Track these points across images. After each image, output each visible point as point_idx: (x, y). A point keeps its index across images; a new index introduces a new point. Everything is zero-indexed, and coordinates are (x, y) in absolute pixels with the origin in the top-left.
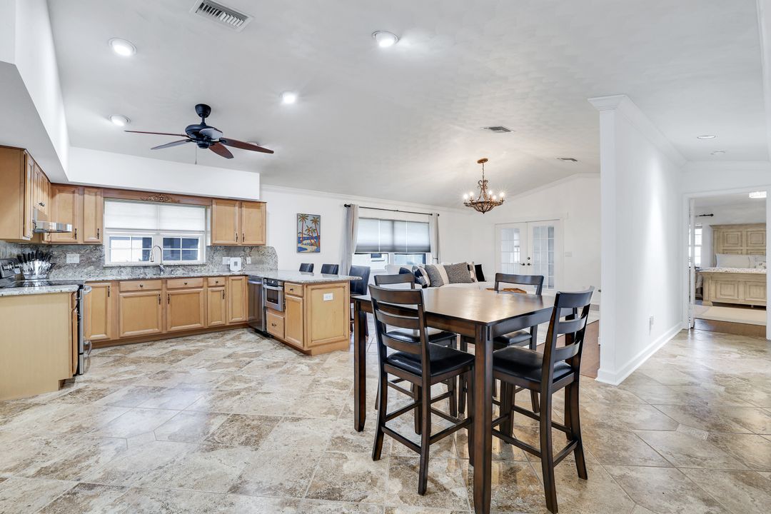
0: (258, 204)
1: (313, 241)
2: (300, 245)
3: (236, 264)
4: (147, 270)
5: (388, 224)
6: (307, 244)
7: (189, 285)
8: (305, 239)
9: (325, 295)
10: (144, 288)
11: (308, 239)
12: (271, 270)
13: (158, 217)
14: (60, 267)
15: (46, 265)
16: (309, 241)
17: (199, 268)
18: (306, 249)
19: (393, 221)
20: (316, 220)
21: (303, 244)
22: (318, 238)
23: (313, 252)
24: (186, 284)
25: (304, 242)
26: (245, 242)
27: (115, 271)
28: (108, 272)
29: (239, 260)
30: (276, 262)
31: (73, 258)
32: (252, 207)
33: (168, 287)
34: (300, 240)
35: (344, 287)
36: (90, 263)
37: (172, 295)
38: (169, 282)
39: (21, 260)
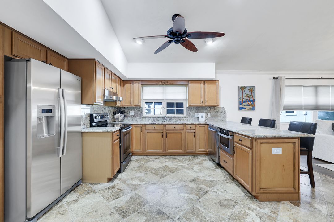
0: (214, 81)
1: (250, 103)
2: (241, 106)
3: (202, 117)
4: (159, 119)
5: (312, 90)
6: (246, 105)
7: (176, 128)
8: (244, 102)
9: (274, 149)
10: (156, 128)
11: (246, 102)
12: (222, 121)
13: (164, 93)
14: (127, 117)
15: (122, 116)
16: (247, 103)
17: (183, 119)
18: (245, 108)
19: (316, 87)
20: (252, 89)
21: (243, 105)
22: (253, 101)
23: (250, 110)
24: (175, 128)
25: (244, 104)
26: (207, 105)
27: (147, 119)
28: (144, 119)
29: (203, 115)
30: (225, 116)
31: (132, 113)
32: (211, 84)
33: (167, 129)
34: (241, 103)
35: (294, 143)
36: (138, 115)
37: (168, 133)
38: (167, 126)
39: (114, 114)
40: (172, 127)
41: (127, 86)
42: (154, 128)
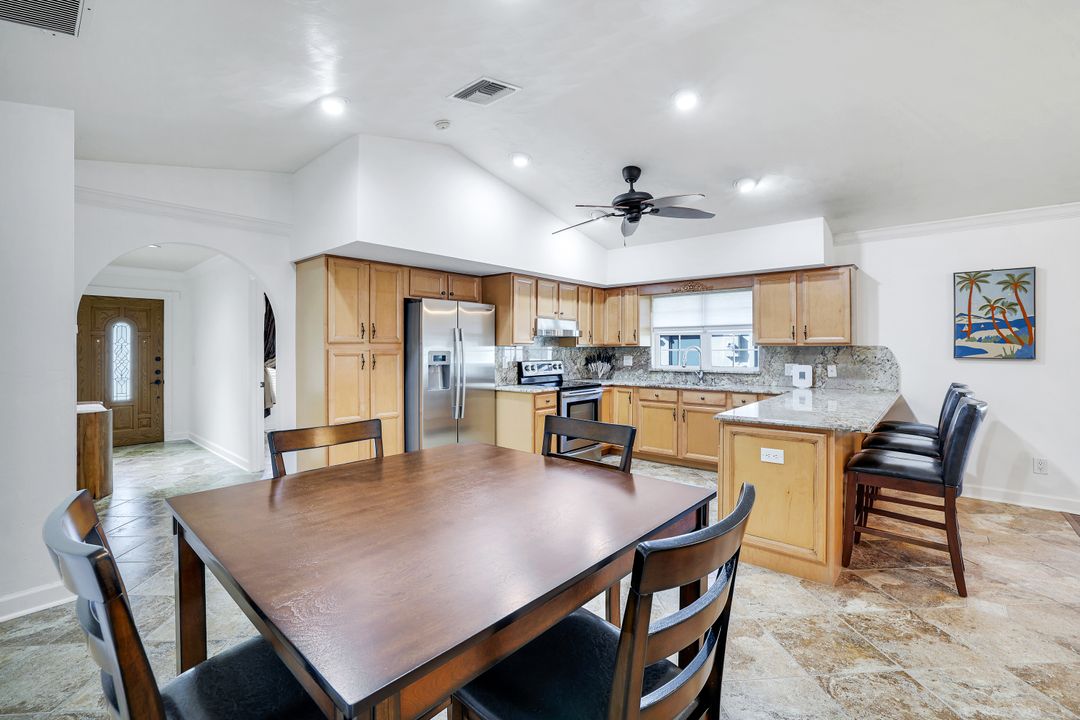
1: (1006, 332)
2: (962, 342)
3: (802, 375)
4: (689, 378)
6: (988, 339)
8: (977, 327)
9: (764, 451)
10: (660, 398)
11: (987, 327)
12: (882, 390)
13: (703, 310)
14: (619, 369)
15: (607, 367)
16: (993, 333)
17: (750, 378)
18: (983, 352)
20: (1021, 280)
21: (973, 340)
22: (1028, 324)
23: (1006, 358)
24: (703, 399)
25: (977, 335)
26: (811, 340)
27: (659, 376)
28: (653, 376)
29: (808, 369)
30: (896, 377)
31: (628, 361)
32: (821, 278)
34: (960, 332)
35: (815, 443)
36: (641, 367)
37: (688, 411)
39: (589, 361)
40: (695, 397)
41: (612, 300)
42: (657, 396)
